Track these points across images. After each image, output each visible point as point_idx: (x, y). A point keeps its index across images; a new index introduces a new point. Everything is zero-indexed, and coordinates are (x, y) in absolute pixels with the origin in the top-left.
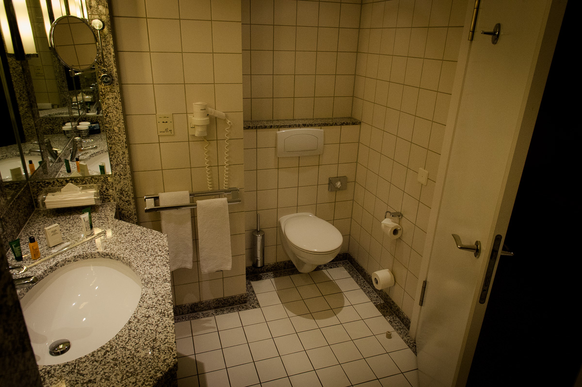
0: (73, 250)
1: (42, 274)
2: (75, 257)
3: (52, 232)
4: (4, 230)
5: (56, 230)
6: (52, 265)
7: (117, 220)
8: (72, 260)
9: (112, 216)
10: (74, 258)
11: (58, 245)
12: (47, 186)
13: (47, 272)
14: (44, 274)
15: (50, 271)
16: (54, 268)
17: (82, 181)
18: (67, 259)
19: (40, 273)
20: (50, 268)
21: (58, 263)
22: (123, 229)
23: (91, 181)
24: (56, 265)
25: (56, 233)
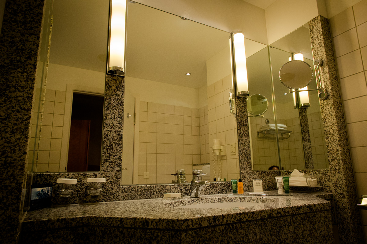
3: (257, 183)
5: (259, 183)
25: (259, 185)
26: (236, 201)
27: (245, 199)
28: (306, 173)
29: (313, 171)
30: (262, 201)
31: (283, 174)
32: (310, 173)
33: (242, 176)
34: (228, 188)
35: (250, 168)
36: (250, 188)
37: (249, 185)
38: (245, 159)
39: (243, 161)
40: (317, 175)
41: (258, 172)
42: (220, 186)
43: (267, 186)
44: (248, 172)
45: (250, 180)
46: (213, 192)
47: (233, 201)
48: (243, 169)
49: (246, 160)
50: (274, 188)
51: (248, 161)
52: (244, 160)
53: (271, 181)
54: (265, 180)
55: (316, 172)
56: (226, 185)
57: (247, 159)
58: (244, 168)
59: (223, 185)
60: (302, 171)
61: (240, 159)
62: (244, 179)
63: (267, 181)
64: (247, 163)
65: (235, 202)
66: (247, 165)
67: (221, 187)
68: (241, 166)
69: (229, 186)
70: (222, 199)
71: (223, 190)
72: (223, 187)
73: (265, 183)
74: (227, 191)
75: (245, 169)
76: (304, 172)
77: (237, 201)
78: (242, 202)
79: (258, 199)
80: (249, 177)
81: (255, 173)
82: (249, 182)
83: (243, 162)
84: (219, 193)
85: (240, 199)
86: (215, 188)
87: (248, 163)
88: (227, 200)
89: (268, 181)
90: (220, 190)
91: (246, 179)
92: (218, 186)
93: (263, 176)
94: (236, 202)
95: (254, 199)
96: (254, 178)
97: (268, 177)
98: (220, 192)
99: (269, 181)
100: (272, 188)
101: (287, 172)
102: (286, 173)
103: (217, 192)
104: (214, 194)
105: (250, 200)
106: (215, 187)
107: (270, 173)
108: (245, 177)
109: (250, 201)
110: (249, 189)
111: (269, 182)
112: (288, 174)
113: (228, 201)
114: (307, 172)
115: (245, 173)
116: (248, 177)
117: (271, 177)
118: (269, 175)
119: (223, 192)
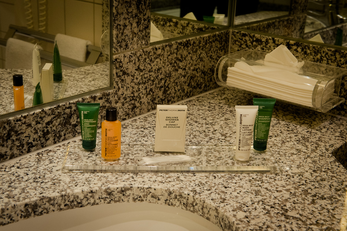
0: (182, 178)
1: (81, 196)
2: (170, 193)
3: (168, 118)
4: (111, 84)
5: (176, 119)
6: (113, 187)
7: (333, 159)
8: (163, 199)
9: (332, 146)
10: (166, 194)
11: (171, 153)
12: (255, 47)
13: (97, 197)
14: (85, 197)
15: (105, 199)
16: (117, 195)
17: (316, 52)
18: (152, 191)
19: (77, 190)
20: (106, 191)
21: (128, 189)
22: (325, 183)
23: (333, 58)
24: (123, 191)
25: (175, 126)
26: (92, 201)
27: (128, 192)
28: (305, 53)
29: (330, 53)
30: (186, 205)
31: (236, 41)
32: (319, 56)
33: (114, 71)
34: (66, 122)
35: (143, 38)
36: (138, 105)
37: (136, 94)
38: (130, 10)
39: (123, 17)
40: (338, 65)
41: (168, 48)
42: (34, 123)
43: (189, 85)
44: (135, 54)
45: (140, 78)
46: (9, 153)
47: (84, 202)
48: (120, 46)
49: (135, 11)
50: (206, 86)
51: (141, 16)
52: (128, 13)
53: (200, 66)
54: (185, 69)
55: (338, 56)
56: (59, 115)
57: (138, 8)
58: (124, 44)
59: (47, 119)
60: (295, 44)
61: (114, 11)
62: (123, 80)
63: (189, 68)
64: (135, 25)
65: (89, 206)
66: (136, 30)
67: (39, 126)
68: (115, 36)
69: (70, 116)
70: (39, 203)
71: (45, 134)
72: (48, 123)
73: (184, 76)
74: (62, 134)
75: (127, 45)
76: (299, 49)
77: (97, 201)
78: (116, 202)
79: (173, 196)
80: (138, 69)
81: (159, 52)
82: (136, 87)
83: (121, 23)
84: (32, 149)
85: (110, 194)
86: (14, 138)
87: (138, 23)
88: (60, 205)
89: (192, 68)
90: (36, 136)
91: (128, 79)
92: (29, 125)
93: (179, 57)
94: (93, 204)
95: (158, 193)
96: (154, 68)
97: (194, 58)
98: (36, 145)
99: (193, 70)
100: (200, 88)
101: (247, 38)
102: (246, 41)
103: (26, 147)
104: (12, 157)
105: (145, 196)
106: (16, 132)
107: (203, 43)
108: (124, 73)
109: (142, 200)
110: (135, 107)
111: (195, 72)
112: (249, 43)
113: (62, 206)
114: (308, 51)
115: (127, 60)
116: (134, 71)
117: (204, 55)
118: (196, 52)
119: (47, 140)
